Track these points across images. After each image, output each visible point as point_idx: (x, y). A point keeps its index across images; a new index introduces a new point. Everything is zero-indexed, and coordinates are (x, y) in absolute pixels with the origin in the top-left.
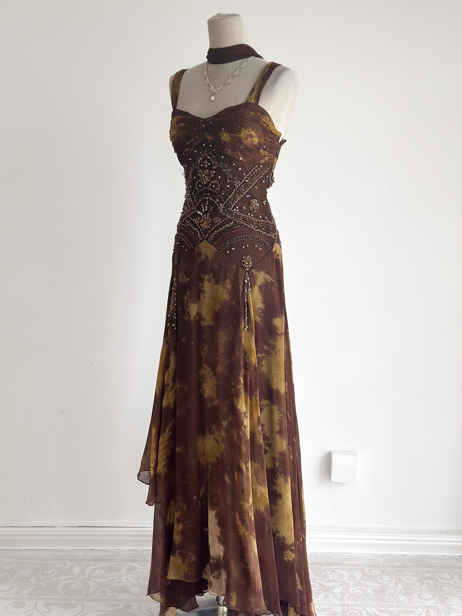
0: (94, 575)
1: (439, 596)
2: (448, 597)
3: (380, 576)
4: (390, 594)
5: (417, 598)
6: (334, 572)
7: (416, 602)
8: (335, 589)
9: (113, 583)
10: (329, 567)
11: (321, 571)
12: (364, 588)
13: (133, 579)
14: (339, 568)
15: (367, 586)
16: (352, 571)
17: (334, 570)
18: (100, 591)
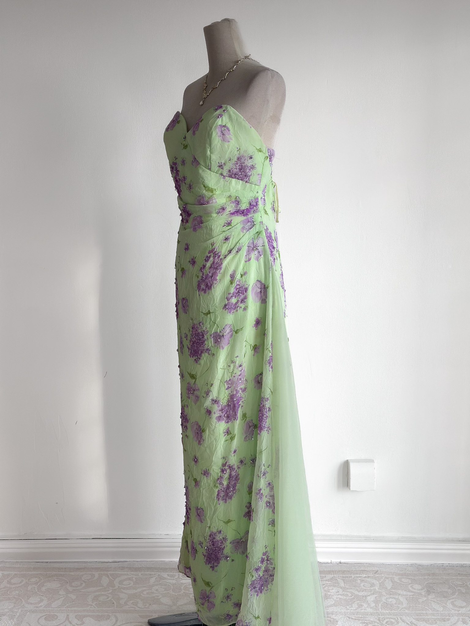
0: (123, 586)
3: (412, 585)
4: (423, 602)
5: (451, 606)
6: (364, 581)
7: (451, 609)
8: (369, 598)
9: (143, 594)
10: (359, 575)
12: (397, 597)
13: (163, 590)
14: (369, 577)
15: (399, 594)
16: (382, 580)
18: (131, 602)
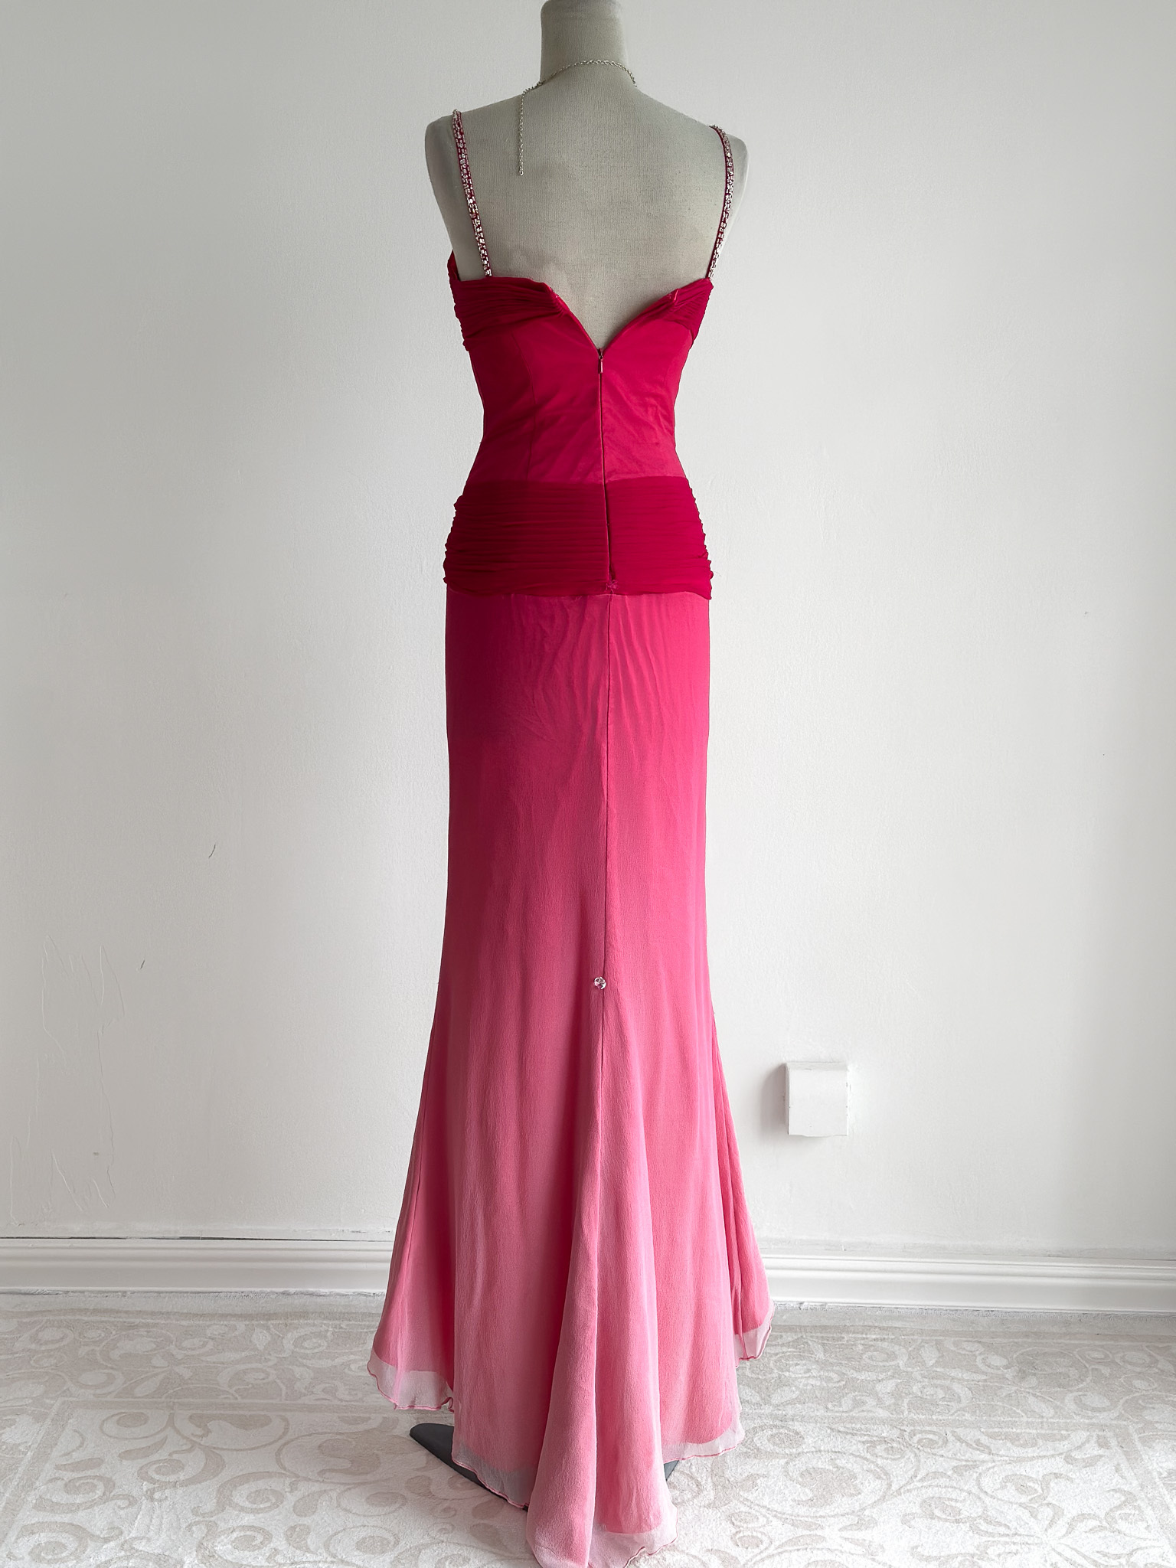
0: (302, 1351)
1: (1126, 1401)
2: (1147, 1405)
3: (983, 1357)
4: (1009, 1395)
5: (1074, 1408)
6: (872, 1348)
7: (1072, 1414)
8: (879, 1387)
9: (349, 1370)
10: (860, 1336)
11: (843, 1346)
12: (947, 1383)
14: (884, 1339)
15: (953, 1378)
16: (914, 1347)
17: (872, 1343)
18: (323, 1386)
